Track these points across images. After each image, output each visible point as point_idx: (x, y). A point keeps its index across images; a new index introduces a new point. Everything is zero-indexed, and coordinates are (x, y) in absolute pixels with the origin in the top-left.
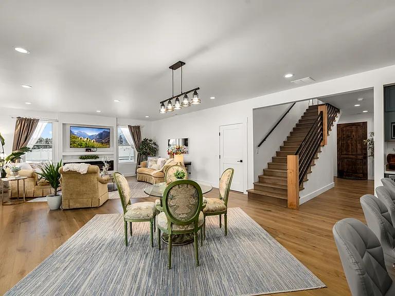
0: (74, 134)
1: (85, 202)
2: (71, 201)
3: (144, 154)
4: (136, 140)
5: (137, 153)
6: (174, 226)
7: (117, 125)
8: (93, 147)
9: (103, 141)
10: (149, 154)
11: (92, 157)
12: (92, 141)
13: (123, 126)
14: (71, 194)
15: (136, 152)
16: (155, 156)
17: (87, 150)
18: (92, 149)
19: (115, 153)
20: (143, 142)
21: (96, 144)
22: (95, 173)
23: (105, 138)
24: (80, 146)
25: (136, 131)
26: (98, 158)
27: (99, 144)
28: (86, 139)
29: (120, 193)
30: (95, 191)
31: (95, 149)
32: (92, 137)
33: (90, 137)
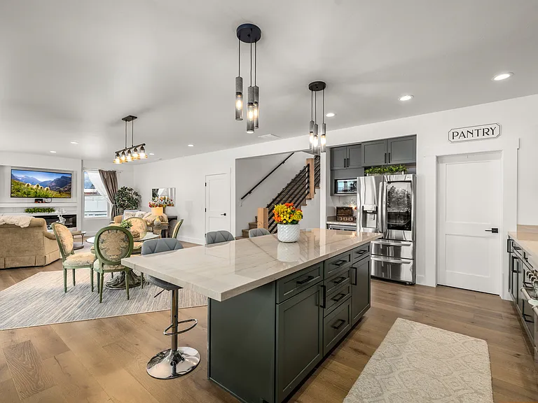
0: (17, 180)
1: (27, 260)
2: (7, 259)
3: (122, 207)
4: (110, 188)
5: (111, 205)
6: (105, 266)
7: (82, 169)
8: (47, 197)
9: (62, 189)
10: (128, 207)
11: (44, 210)
12: (45, 189)
13: (92, 170)
14: (8, 251)
15: (111, 203)
16: (136, 209)
17: (36, 201)
19: (79, 204)
20: (119, 191)
21: (51, 193)
22: (40, 226)
23: (64, 185)
24: (28, 195)
25: (110, 178)
26: (54, 211)
27: (55, 193)
28: (35, 187)
29: (58, 241)
30: (40, 247)
31: (49, 200)
32: (44, 184)
33: (41, 184)
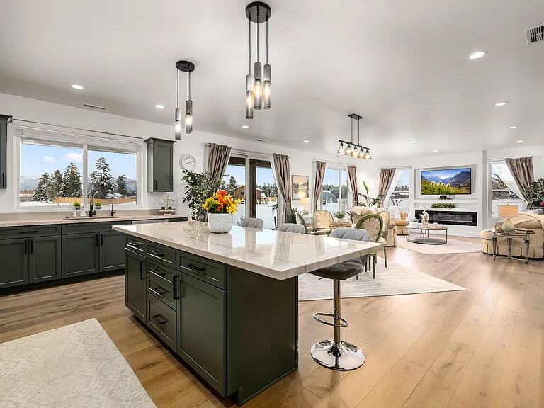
0: (426, 179)
7: (484, 162)
8: (449, 193)
9: (462, 185)
11: (446, 206)
12: (447, 186)
17: (441, 197)
18: (448, 196)
19: (479, 202)
21: (452, 190)
23: (464, 181)
24: (433, 192)
26: (454, 207)
27: (456, 190)
28: (438, 184)
31: (452, 196)
32: (445, 181)
33: (443, 181)
